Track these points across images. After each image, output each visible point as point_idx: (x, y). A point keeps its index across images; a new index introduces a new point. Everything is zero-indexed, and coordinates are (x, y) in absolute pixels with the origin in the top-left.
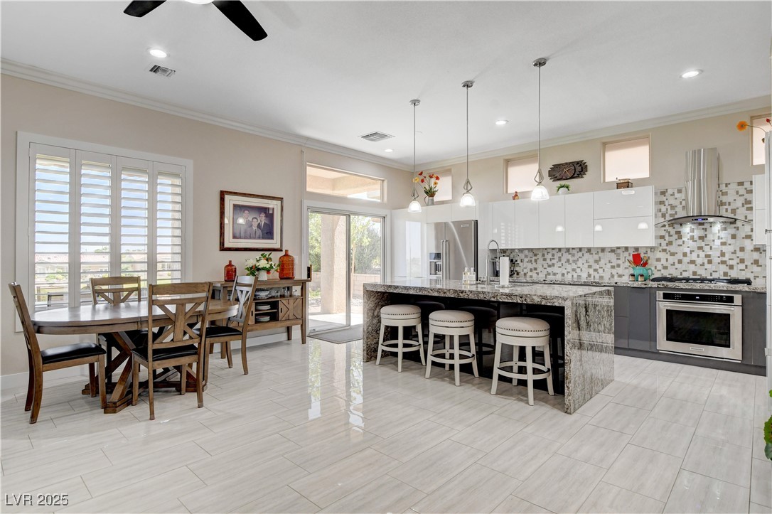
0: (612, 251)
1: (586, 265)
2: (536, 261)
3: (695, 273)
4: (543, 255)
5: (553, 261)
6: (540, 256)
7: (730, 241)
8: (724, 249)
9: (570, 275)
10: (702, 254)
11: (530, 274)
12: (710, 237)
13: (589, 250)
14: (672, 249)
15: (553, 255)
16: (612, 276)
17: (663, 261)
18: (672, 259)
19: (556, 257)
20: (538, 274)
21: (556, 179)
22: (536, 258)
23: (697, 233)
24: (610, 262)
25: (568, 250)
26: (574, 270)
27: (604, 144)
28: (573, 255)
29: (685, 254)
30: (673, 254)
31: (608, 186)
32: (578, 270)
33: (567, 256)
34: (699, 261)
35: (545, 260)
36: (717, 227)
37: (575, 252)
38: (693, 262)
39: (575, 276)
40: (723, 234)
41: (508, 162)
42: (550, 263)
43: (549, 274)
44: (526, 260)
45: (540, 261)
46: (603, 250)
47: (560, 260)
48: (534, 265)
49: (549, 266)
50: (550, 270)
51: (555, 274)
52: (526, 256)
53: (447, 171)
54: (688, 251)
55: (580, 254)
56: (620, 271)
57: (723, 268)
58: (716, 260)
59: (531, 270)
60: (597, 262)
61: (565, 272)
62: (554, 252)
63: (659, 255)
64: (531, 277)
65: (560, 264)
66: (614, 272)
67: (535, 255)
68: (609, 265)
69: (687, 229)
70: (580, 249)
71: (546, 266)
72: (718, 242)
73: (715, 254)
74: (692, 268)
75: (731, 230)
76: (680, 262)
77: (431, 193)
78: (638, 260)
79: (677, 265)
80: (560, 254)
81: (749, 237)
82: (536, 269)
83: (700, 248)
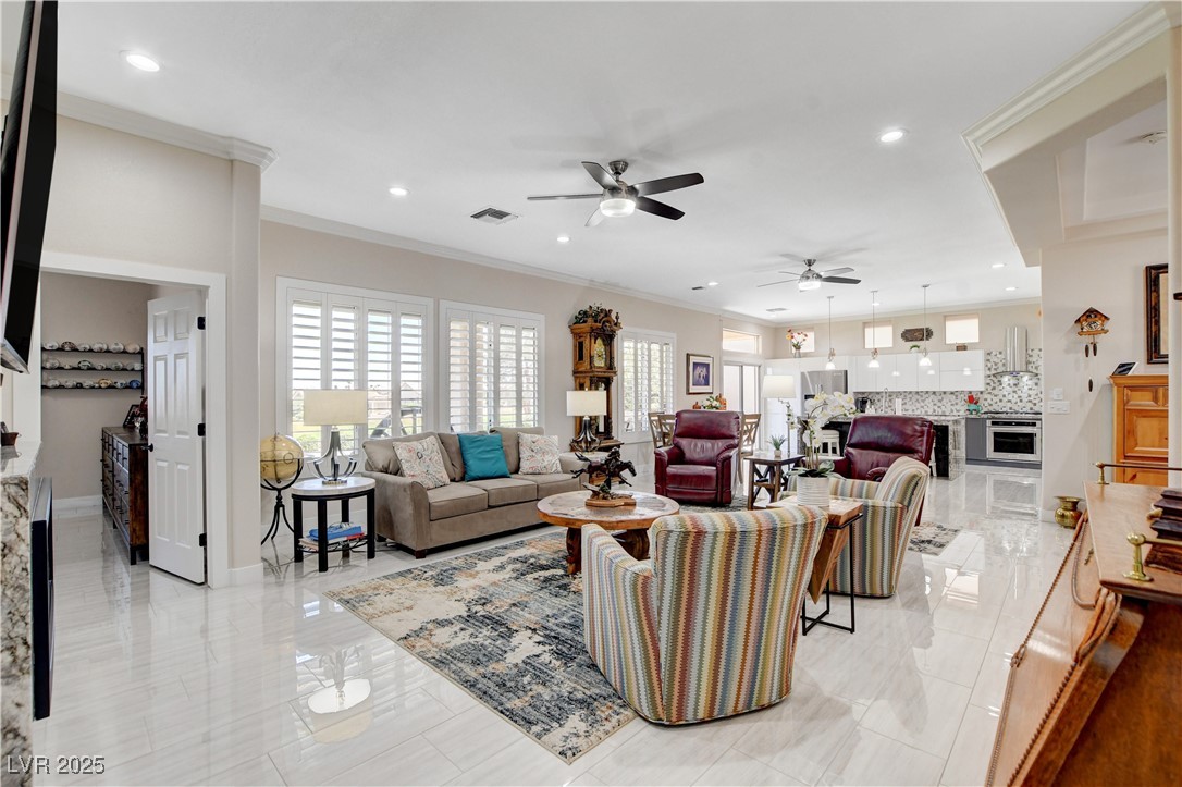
0: (952, 393)
1: (932, 403)
3: (1011, 409)
7: (1034, 387)
8: (1030, 392)
9: (919, 411)
10: (1016, 396)
11: (885, 410)
12: (1021, 384)
13: (934, 393)
14: (995, 392)
15: (905, 396)
16: (952, 411)
17: (989, 400)
18: (995, 399)
21: (907, 340)
22: (890, 398)
23: (1013, 382)
25: (917, 393)
27: (945, 316)
29: (1004, 396)
30: (996, 396)
31: (949, 347)
34: (1014, 401)
36: (1026, 378)
37: (923, 394)
38: (1009, 401)
39: (923, 411)
40: (1029, 383)
41: (865, 324)
46: (945, 393)
52: (882, 397)
53: (811, 328)
54: (1006, 393)
56: (958, 407)
57: (1030, 405)
58: (1025, 400)
60: (940, 401)
62: (906, 394)
63: (986, 396)
66: (953, 408)
68: (949, 404)
69: (1005, 379)
72: (1026, 388)
73: (1024, 396)
74: (1009, 405)
75: (1035, 380)
76: (1001, 401)
77: (797, 347)
78: (971, 400)
79: (999, 403)
83: (1014, 392)
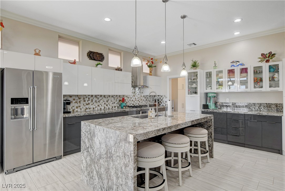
0: (112, 96)
1: (103, 103)
2: (80, 102)
4: (84, 99)
5: (89, 102)
6: (82, 99)
7: (139, 94)
9: (97, 109)
11: (76, 110)
12: (136, 92)
13: (105, 96)
15: (89, 98)
16: (112, 107)
19: (90, 99)
20: (81, 109)
22: (80, 100)
24: (112, 101)
25: (96, 96)
26: (98, 106)
27: (109, 49)
28: (98, 98)
29: (131, 98)
31: (110, 68)
32: (100, 106)
33: (95, 99)
34: (134, 100)
35: (85, 101)
36: (137, 89)
37: (99, 97)
39: (99, 109)
42: (87, 103)
43: (87, 109)
44: (74, 101)
45: (82, 102)
46: (109, 96)
47: (92, 101)
48: (79, 104)
49: (87, 104)
50: (87, 106)
51: (90, 109)
52: (74, 100)
55: (101, 98)
56: (115, 105)
57: (138, 102)
58: (137, 100)
59: (77, 108)
60: (107, 101)
61: (94, 107)
62: (89, 97)
64: (77, 111)
65: (92, 103)
66: (113, 105)
67: (80, 99)
68: (111, 103)
70: (101, 96)
71: (85, 104)
72: (137, 94)
73: (137, 98)
74: (132, 102)
76: (130, 100)
79: (129, 102)
80: (92, 98)
81: (142, 93)
82: (80, 106)
